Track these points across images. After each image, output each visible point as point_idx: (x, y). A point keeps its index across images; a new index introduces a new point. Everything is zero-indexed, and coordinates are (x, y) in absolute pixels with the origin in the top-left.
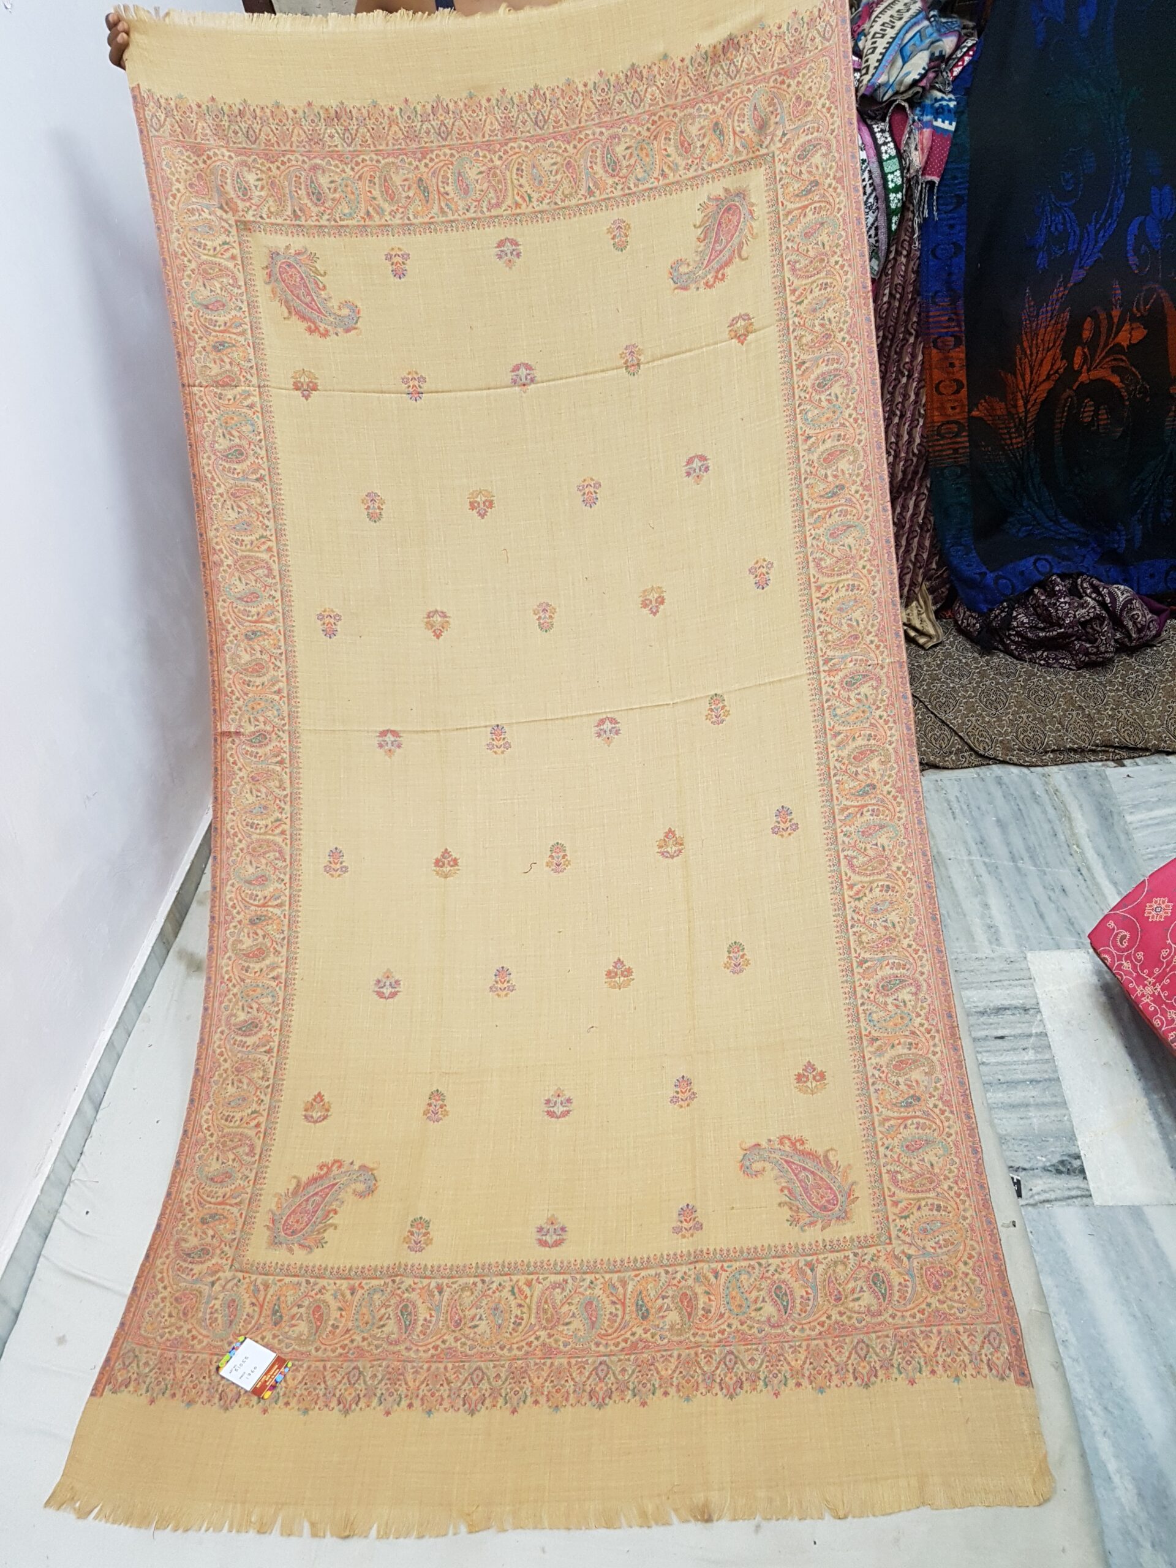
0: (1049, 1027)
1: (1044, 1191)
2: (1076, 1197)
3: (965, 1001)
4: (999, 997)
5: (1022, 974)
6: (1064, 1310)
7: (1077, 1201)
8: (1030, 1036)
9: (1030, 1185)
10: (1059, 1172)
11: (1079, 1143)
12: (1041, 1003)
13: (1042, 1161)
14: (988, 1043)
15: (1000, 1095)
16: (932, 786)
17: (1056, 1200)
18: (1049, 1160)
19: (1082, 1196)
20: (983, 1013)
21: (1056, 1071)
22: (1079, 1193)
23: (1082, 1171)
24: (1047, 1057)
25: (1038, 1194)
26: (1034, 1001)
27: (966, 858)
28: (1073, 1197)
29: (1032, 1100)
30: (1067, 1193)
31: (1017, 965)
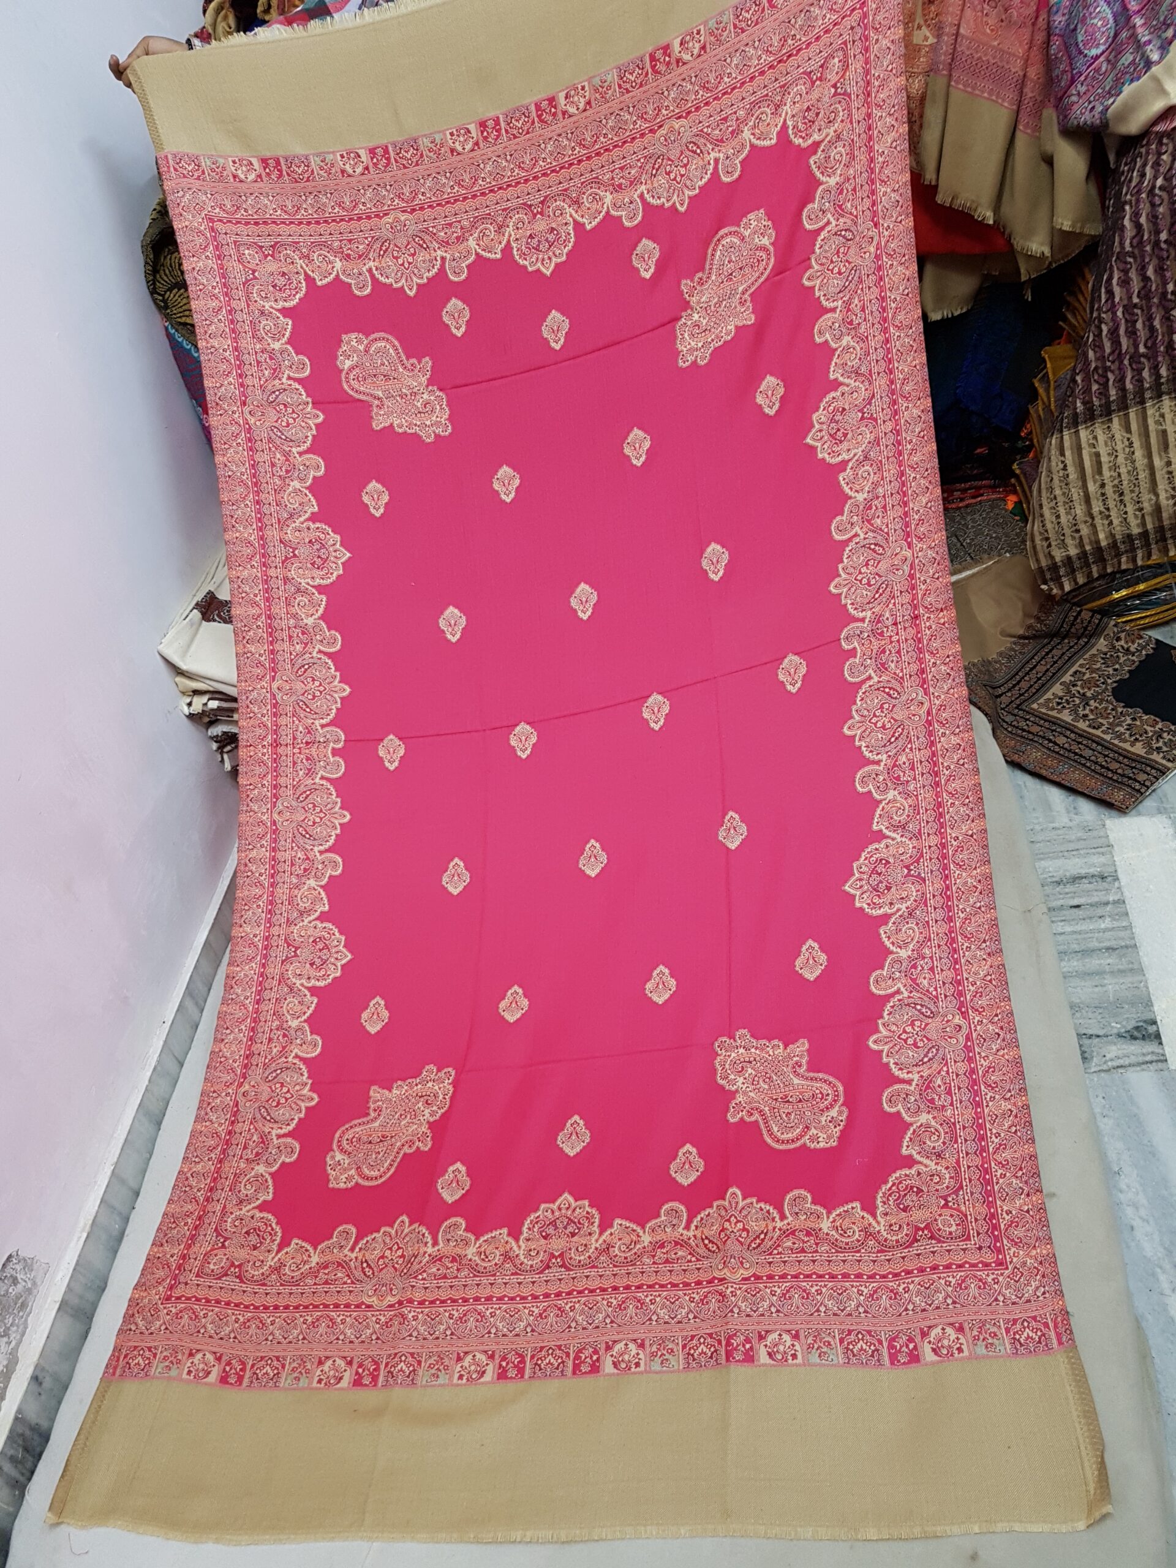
0: (1127, 894)
1: (1119, 1057)
2: (1151, 1062)
3: (1040, 871)
4: (1074, 865)
5: (1101, 842)
6: (1135, 1172)
7: (1152, 1067)
8: (1107, 903)
9: (1103, 1051)
10: (1135, 1038)
11: (1156, 1008)
12: (1119, 870)
13: (1116, 1027)
14: (1064, 912)
15: (1075, 963)
17: (1130, 1065)
19: (1157, 1061)
20: (1058, 883)
21: (1134, 938)
22: (1155, 1058)
23: (1158, 1036)
24: (1124, 924)
25: (1112, 1060)
26: (1112, 869)
28: (1147, 1062)
29: (1107, 968)
30: (1141, 1059)
31: (1095, 833)
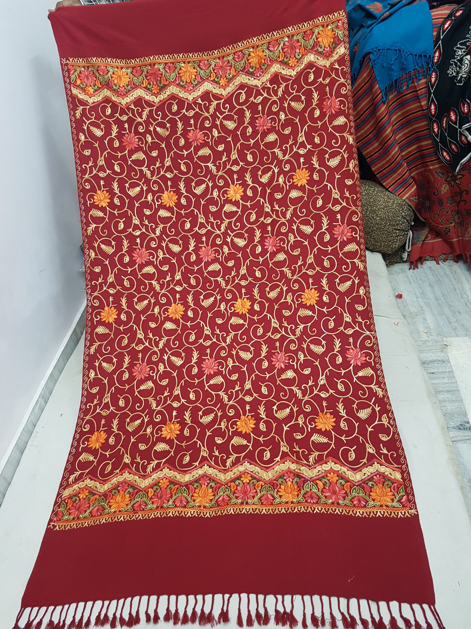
0: (454, 369)
1: (454, 437)
2: (468, 439)
4: (431, 356)
7: (468, 441)
8: (446, 372)
10: (461, 429)
11: (469, 417)
12: (450, 359)
13: (452, 424)
16: (400, 271)
17: (459, 441)
18: (455, 424)
19: (470, 439)
20: (424, 363)
21: (458, 387)
23: (470, 429)
24: (454, 381)
26: (447, 358)
27: (415, 300)
28: (466, 440)
29: (447, 399)
30: (463, 438)
31: (439, 343)
